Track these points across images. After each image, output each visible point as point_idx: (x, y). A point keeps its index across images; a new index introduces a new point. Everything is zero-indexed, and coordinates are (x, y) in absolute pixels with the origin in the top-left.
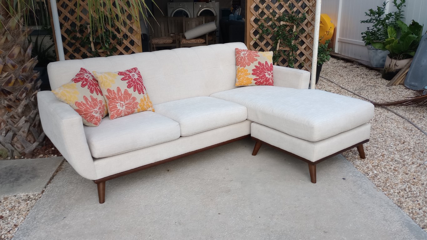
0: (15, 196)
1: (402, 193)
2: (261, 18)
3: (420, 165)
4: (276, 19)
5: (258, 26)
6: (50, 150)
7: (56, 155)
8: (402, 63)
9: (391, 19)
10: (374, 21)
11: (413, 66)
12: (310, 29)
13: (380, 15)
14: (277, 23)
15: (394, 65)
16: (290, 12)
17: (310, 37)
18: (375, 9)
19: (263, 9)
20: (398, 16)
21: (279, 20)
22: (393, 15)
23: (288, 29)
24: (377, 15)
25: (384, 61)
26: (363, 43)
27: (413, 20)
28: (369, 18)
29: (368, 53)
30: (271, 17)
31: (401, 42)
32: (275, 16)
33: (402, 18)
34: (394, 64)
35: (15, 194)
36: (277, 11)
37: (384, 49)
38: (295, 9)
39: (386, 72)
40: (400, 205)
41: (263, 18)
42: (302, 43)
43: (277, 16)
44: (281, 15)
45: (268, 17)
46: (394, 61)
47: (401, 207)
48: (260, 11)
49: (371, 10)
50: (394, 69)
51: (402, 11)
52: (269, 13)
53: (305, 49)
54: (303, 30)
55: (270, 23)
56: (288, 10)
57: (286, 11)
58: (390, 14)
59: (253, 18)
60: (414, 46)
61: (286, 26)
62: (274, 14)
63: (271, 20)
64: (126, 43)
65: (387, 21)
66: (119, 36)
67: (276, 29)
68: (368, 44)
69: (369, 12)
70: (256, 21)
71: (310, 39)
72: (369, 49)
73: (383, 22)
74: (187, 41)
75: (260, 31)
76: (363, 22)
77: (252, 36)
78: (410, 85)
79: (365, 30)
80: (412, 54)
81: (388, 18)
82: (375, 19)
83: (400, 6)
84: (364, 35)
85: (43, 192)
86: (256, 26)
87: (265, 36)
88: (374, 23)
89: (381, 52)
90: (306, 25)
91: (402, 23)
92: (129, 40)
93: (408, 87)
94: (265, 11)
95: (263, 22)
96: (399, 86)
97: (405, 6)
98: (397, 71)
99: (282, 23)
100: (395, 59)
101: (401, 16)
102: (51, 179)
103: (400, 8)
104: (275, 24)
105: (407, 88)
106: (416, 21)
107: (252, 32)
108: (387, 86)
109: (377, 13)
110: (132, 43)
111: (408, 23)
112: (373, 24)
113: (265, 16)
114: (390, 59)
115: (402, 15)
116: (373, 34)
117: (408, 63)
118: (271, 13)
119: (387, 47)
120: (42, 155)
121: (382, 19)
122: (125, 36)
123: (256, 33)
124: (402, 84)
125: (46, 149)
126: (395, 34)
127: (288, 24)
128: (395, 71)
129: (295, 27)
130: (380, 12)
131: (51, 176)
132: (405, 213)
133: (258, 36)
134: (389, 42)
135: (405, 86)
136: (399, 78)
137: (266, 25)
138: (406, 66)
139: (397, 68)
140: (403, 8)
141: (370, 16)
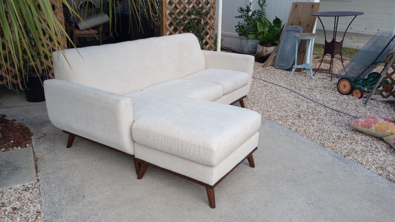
0: (10, 188)
1: (319, 138)
2: (174, 12)
3: (318, 119)
4: (186, 13)
5: (172, 19)
6: (10, 143)
7: (19, 148)
8: (271, 49)
9: (256, 16)
10: (244, 17)
11: (279, 52)
12: (212, 22)
13: (248, 12)
14: (187, 16)
15: (265, 52)
16: (197, 8)
17: (213, 28)
18: (245, 8)
19: (176, 4)
20: (261, 14)
21: (189, 14)
22: (257, 13)
23: (196, 21)
24: (246, 12)
25: (256, 48)
26: (237, 34)
27: (276, 17)
28: (240, 14)
29: (241, 42)
30: (182, 11)
31: (269, 33)
32: (186, 10)
33: (263, 14)
34: (265, 50)
35: (10, 187)
36: (187, 6)
37: (256, 38)
38: (201, 5)
39: (259, 57)
40: (323, 145)
41: (176, 12)
42: (207, 33)
43: (187, 10)
44: (190, 10)
45: (180, 12)
46: (265, 48)
47: (324, 147)
48: (174, 5)
49: (241, 8)
50: (265, 54)
51: (264, 10)
52: (181, 8)
53: (209, 38)
54: (206, 23)
55: (182, 17)
56: (196, 6)
57: (194, 6)
58: (255, 12)
59: (168, 12)
60: (278, 37)
61: (195, 19)
62: (185, 8)
63: (182, 13)
65: (253, 17)
67: (187, 22)
68: (240, 35)
69: (239, 10)
70: (171, 14)
71: (213, 30)
72: (241, 39)
73: (248, 19)
74: (80, 32)
75: (175, 23)
76: (236, 17)
77: (168, 27)
78: (279, 66)
79: (237, 24)
80: (277, 42)
81: (253, 15)
82: (244, 15)
83: (262, 6)
84: (238, 28)
85: (38, 180)
86: (170, 19)
87: (178, 28)
88: (244, 18)
89: (251, 41)
90: (209, 19)
91: (266, 18)
93: (277, 67)
94: (178, 6)
95: (176, 15)
96: (270, 67)
97: (266, 5)
98: (268, 56)
99: (193, 16)
100: (266, 46)
101: (264, 13)
102: (36, 168)
103: (262, 7)
104: (186, 17)
105: (276, 68)
106: (278, 17)
107: (168, 23)
108: (263, 67)
109: (246, 11)
111: (271, 19)
112: (244, 19)
113: (178, 11)
114: (262, 47)
115: (264, 12)
116: (243, 27)
117: (275, 49)
118: (182, 8)
119: (259, 37)
120: (4, 149)
121: (249, 16)
123: (171, 24)
124: (272, 65)
125: (5, 143)
126: (262, 27)
127: (197, 17)
128: (265, 56)
129: (202, 20)
130: (248, 10)
131: (34, 166)
132: (330, 150)
133: (172, 28)
134: (260, 34)
135: (275, 67)
136: (270, 61)
137: (178, 18)
138: (273, 51)
139: (268, 53)
140: (264, 7)
141: (241, 12)
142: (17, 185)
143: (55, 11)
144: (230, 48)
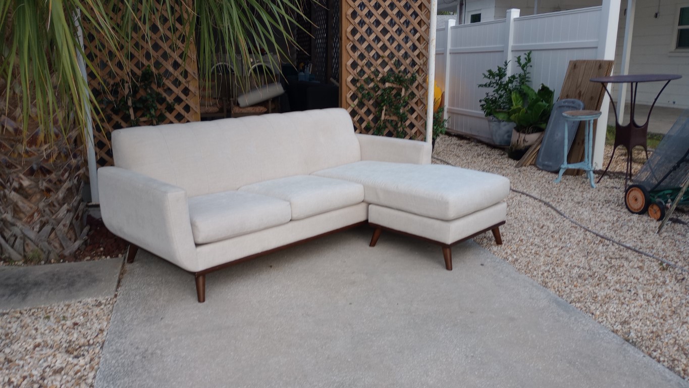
0: (79, 302)
1: (546, 274)
2: (360, 78)
3: (562, 248)
4: (378, 79)
5: (356, 88)
6: (98, 250)
7: (108, 257)
8: (532, 138)
9: (515, 83)
10: (495, 85)
11: (545, 142)
12: (421, 92)
13: (501, 78)
14: (380, 85)
15: (522, 141)
16: (396, 71)
17: (422, 103)
18: (495, 70)
19: (363, 66)
20: (524, 79)
21: (383, 81)
22: (517, 78)
23: (394, 92)
24: (498, 78)
25: (510, 136)
26: (482, 113)
27: (542, 84)
28: (488, 81)
29: (489, 125)
30: (372, 76)
31: (529, 112)
32: (378, 75)
33: (527, 81)
34: (523, 139)
35: (80, 300)
36: (380, 69)
37: (509, 120)
38: (402, 68)
39: (513, 149)
40: (545, 284)
41: (363, 78)
42: (412, 111)
43: (380, 76)
44: (386, 74)
45: (369, 77)
46: (522, 136)
47: (546, 287)
48: (359, 69)
49: (490, 71)
50: (522, 145)
51: (528, 73)
52: (370, 72)
53: (416, 118)
54: (413, 95)
55: (372, 85)
56: (394, 69)
57: (391, 70)
58: (513, 77)
59: (350, 78)
60: (545, 116)
61: (392, 89)
62: (376, 72)
63: (372, 80)
64: (179, 108)
65: (510, 85)
66: (170, 99)
67: (379, 93)
68: (488, 114)
69: (487, 74)
70: (354, 81)
71: (422, 105)
72: (490, 121)
73: (505, 87)
74: (241, 110)
75: (360, 95)
76: (481, 86)
77: (350, 101)
78: (543, 165)
79: (484, 96)
80: (543, 126)
81: (510, 81)
82: (495, 83)
83: (524, 67)
84: (483, 103)
85: (116, 296)
86: (353, 88)
87: (366, 102)
88: (495, 87)
89: (505, 125)
90: (417, 87)
91: (529, 87)
92: (183, 104)
93: (541, 167)
94: (366, 69)
95: (363, 83)
96: (529, 167)
97: (531, 66)
98: (527, 148)
99: (387, 85)
100: (524, 132)
101: (527, 79)
102: (119, 282)
103: (525, 68)
104: (378, 86)
105: (539, 169)
106: (546, 85)
107: (349, 96)
108: (516, 167)
109: (498, 75)
110: (187, 108)
111: (536, 87)
112: (493, 89)
113: (366, 76)
114: (518, 134)
115: (528, 77)
116: (494, 102)
117: (539, 138)
118: (372, 72)
119: (513, 117)
120: (89, 258)
121: (503, 83)
122: (178, 100)
123: (354, 97)
124: (533, 165)
125: (92, 250)
126: (521, 102)
127: (395, 86)
128: (523, 149)
129: (403, 90)
130: (501, 73)
131: (117, 279)
132: (552, 291)
133: (356, 102)
134: (515, 111)
135: (537, 167)
136: (529, 157)
137: (366, 87)
138: (536, 141)
139: (527, 144)
140: (528, 69)
141: (489, 78)
142: (89, 298)
143: (188, 79)
144: (475, 135)
